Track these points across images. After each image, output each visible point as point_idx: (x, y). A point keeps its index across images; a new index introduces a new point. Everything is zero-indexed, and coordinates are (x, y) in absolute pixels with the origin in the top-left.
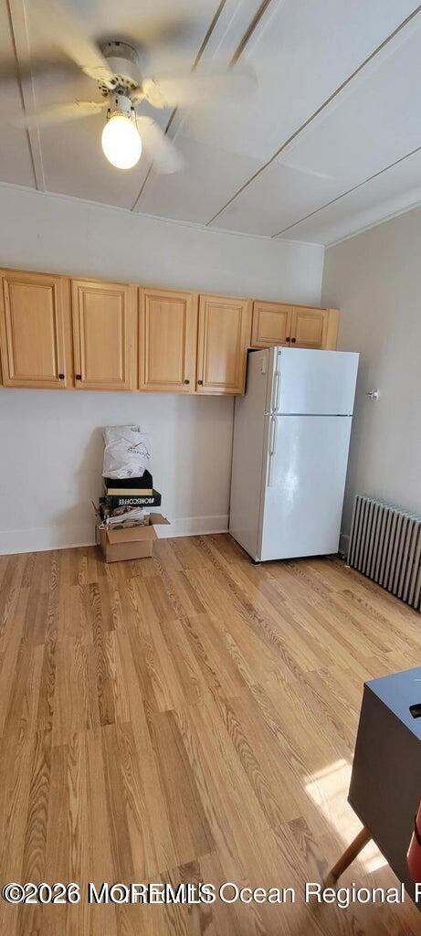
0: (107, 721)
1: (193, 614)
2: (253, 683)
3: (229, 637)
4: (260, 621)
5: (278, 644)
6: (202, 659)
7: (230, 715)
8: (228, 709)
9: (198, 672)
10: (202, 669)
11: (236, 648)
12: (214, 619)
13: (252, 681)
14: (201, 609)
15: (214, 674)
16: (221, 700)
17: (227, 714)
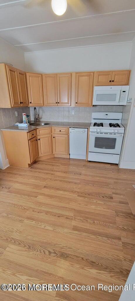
0: (45, 187)
1: (74, 223)
2: (25, 221)
3: (50, 228)
4: (50, 252)
5: (30, 247)
6: (47, 213)
7: (23, 208)
8: (25, 209)
9: (43, 209)
10: (43, 210)
11: (43, 227)
12: (66, 230)
13: (26, 221)
14: (75, 229)
15: (39, 213)
16: (29, 209)
17: (24, 208)
